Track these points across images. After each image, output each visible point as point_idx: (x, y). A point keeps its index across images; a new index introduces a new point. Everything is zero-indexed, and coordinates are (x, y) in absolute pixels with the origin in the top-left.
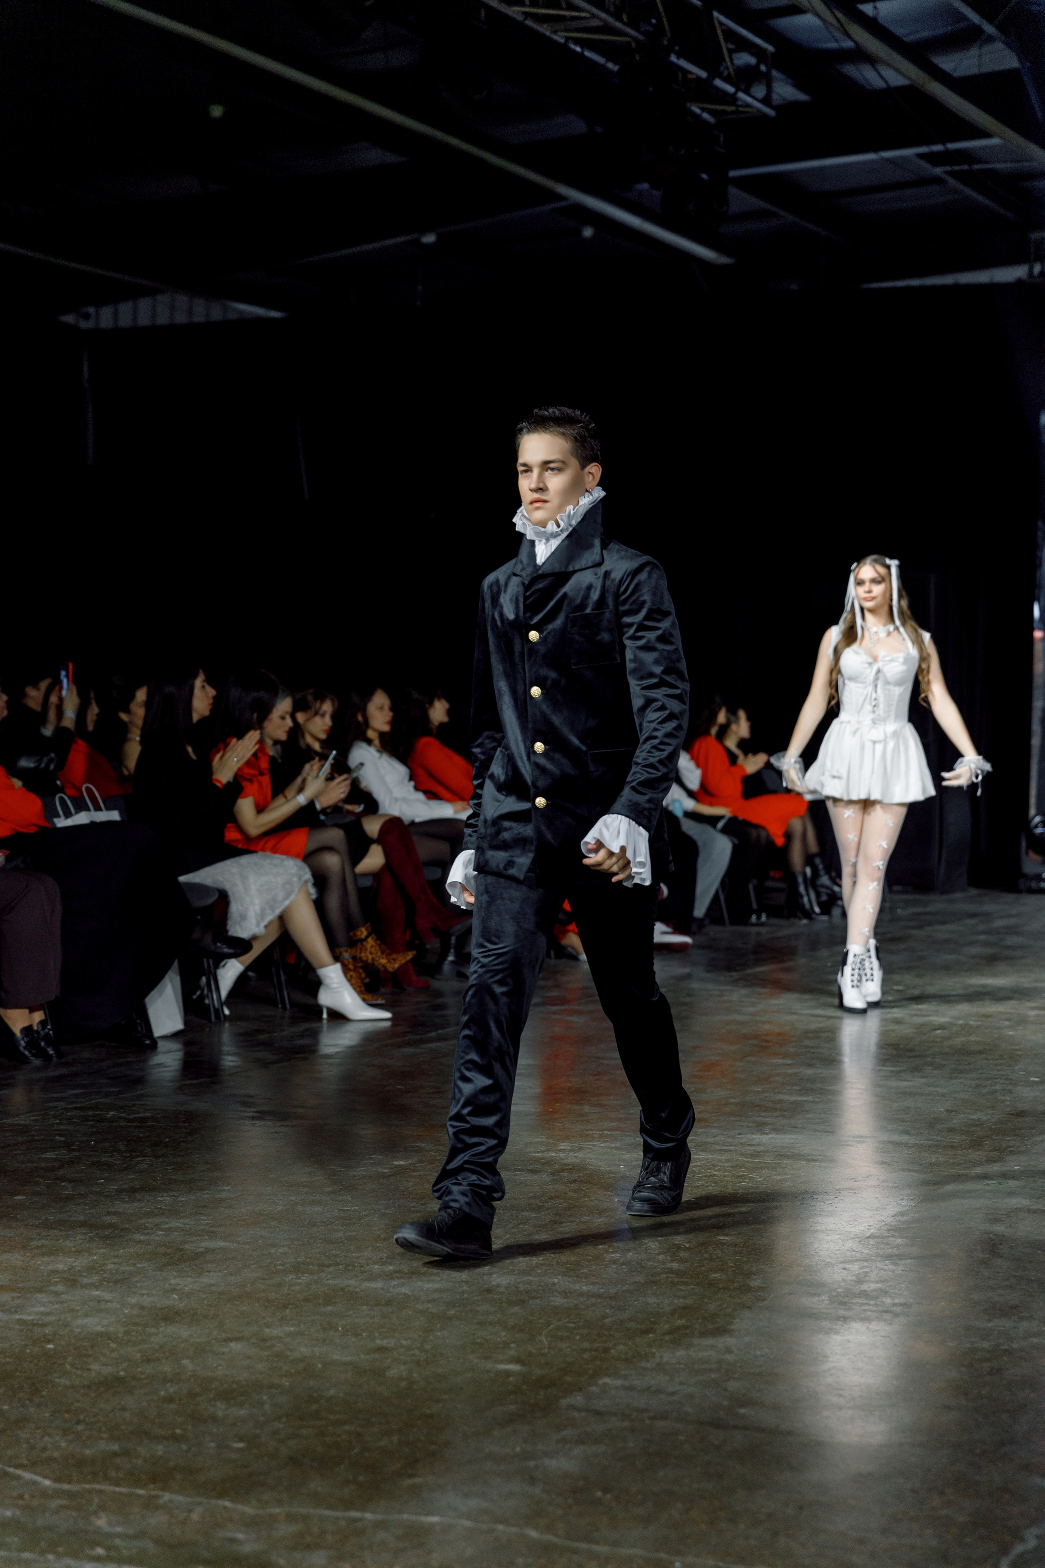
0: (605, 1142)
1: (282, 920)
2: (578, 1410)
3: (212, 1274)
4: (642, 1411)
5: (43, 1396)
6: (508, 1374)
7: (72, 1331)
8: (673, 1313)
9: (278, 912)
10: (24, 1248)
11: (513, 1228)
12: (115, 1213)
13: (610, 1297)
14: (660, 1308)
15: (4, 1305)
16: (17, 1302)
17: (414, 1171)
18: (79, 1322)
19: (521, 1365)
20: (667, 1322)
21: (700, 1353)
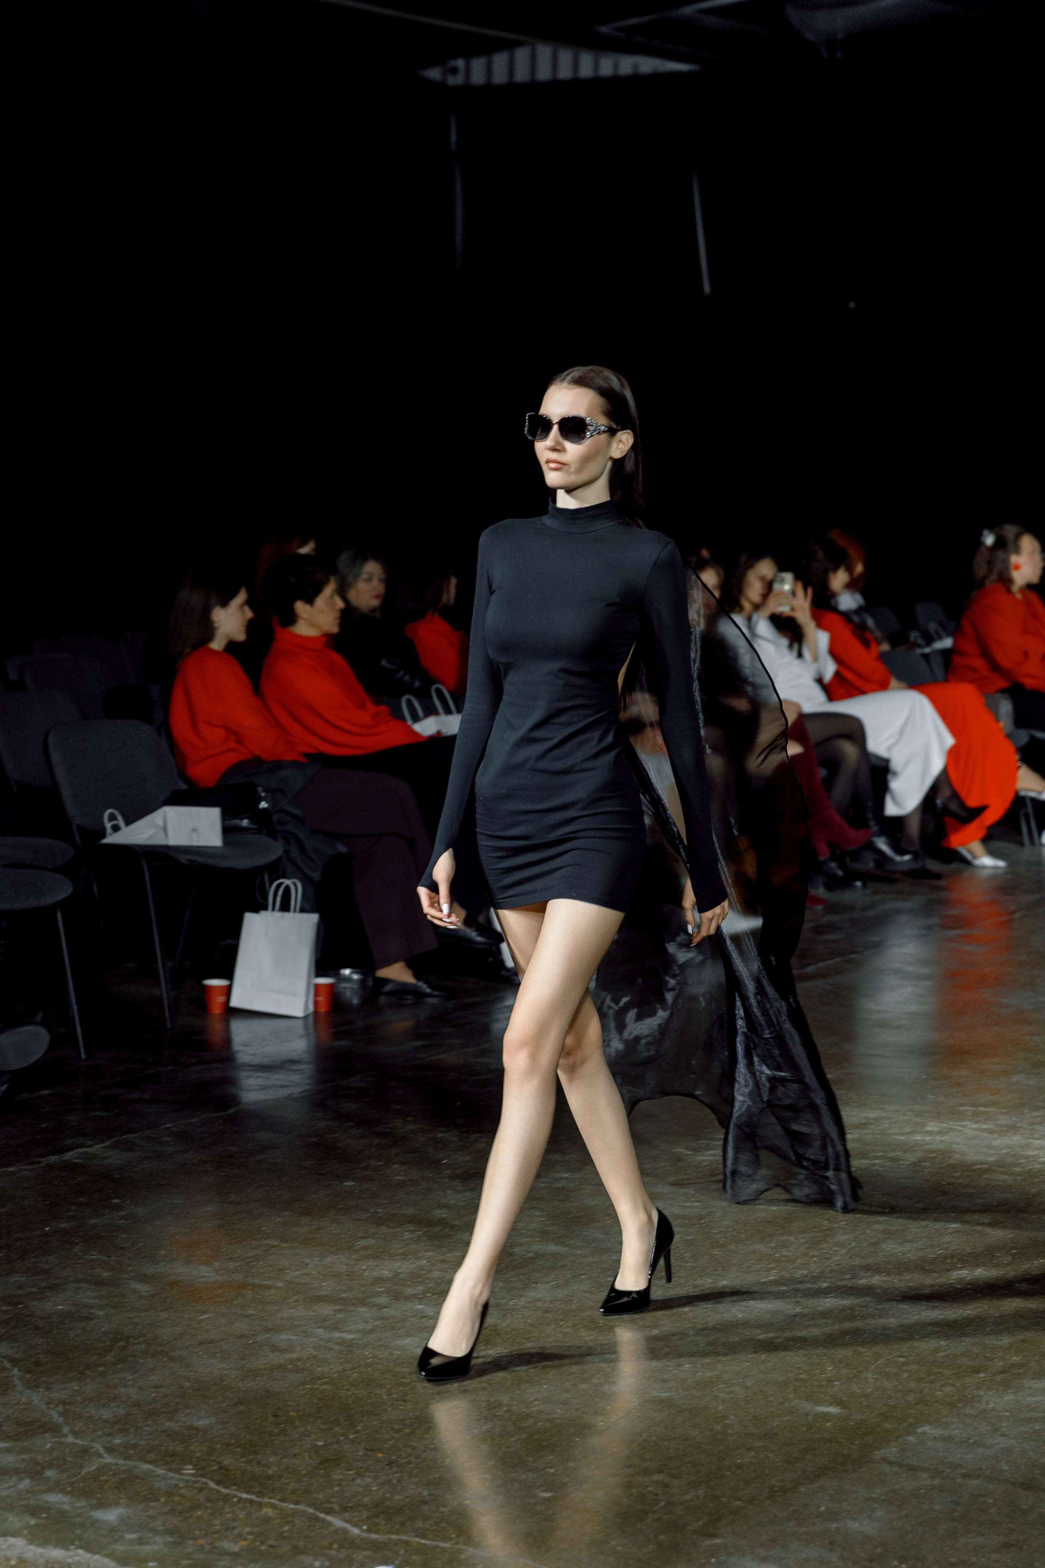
0: (978, 1122)
2: (891, 1463)
3: (539, 1285)
4: (955, 1466)
5: (357, 1432)
6: (826, 1417)
7: (392, 1354)
10: (349, 1248)
12: (445, 1206)
15: (325, 1321)
16: (340, 1316)
18: (400, 1342)
19: (842, 1408)
20: (1002, 1358)
21: (1029, 1399)
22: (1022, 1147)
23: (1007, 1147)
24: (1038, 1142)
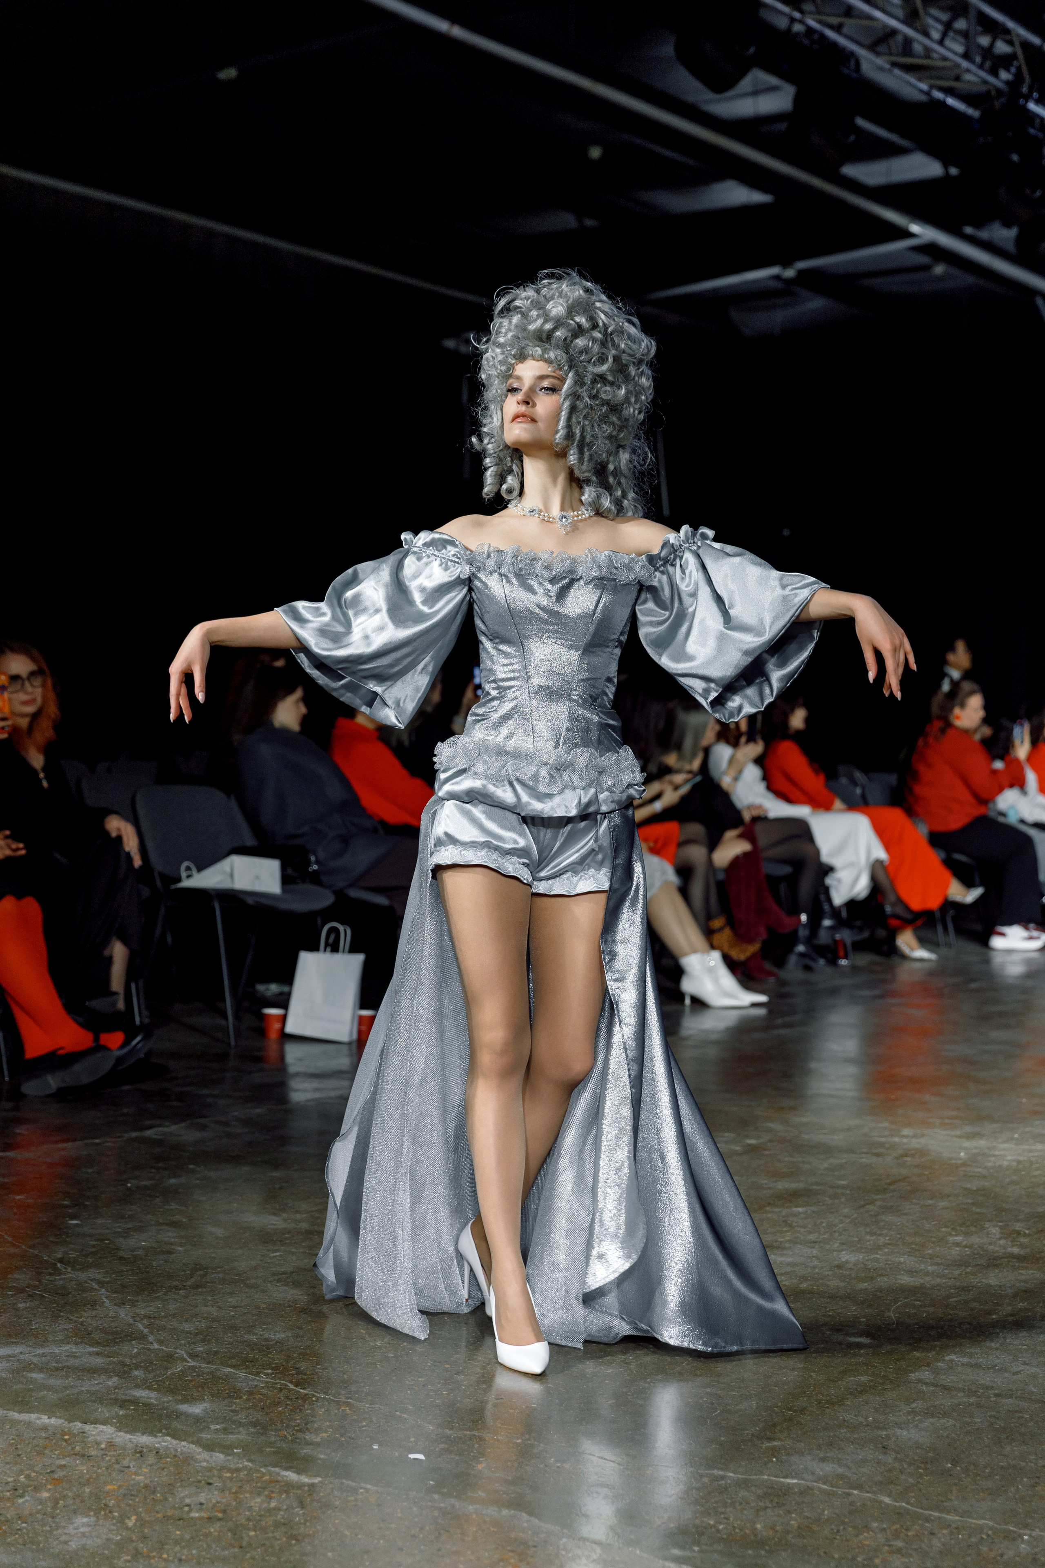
0: (946, 1130)
2: (926, 1383)
4: (988, 1388)
6: (858, 1346)
8: (1015, 1296)
11: (860, 1207)
13: (954, 1278)
14: (1002, 1291)
17: (766, 1150)
19: (871, 1339)
20: (1010, 1304)
22: (989, 1148)
23: (976, 1148)
24: (1002, 1145)
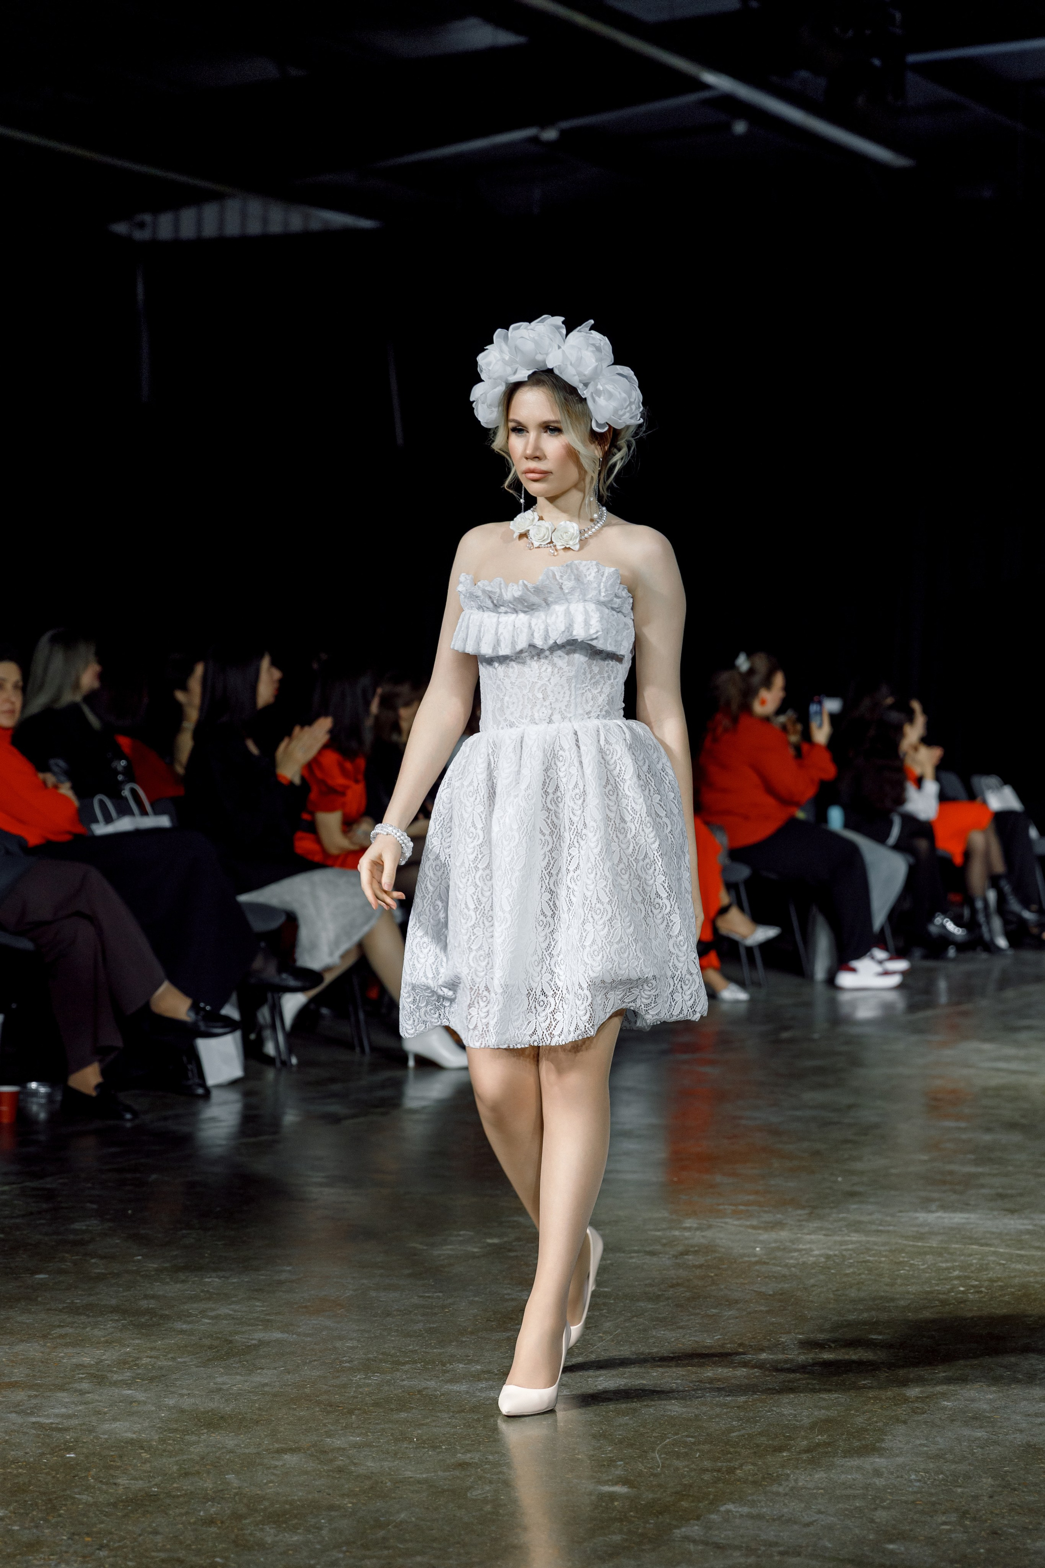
0: (739, 1219)
1: (361, 948)
2: (694, 1542)
3: (265, 1371)
4: (772, 1544)
5: (60, 1516)
6: (612, 1497)
7: (97, 1438)
8: (812, 1427)
9: (356, 938)
10: (45, 1337)
11: (625, 1321)
12: (153, 1297)
13: (738, 1407)
14: (797, 1421)
15: (18, 1405)
16: (34, 1401)
17: (510, 1250)
18: (106, 1426)
19: (629, 1487)
20: (805, 1438)
21: (843, 1476)
22: (792, 1241)
23: (776, 1241)
24: (808, 1237)
